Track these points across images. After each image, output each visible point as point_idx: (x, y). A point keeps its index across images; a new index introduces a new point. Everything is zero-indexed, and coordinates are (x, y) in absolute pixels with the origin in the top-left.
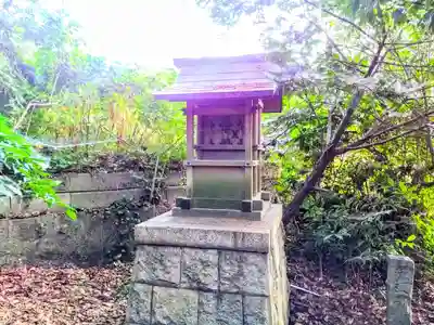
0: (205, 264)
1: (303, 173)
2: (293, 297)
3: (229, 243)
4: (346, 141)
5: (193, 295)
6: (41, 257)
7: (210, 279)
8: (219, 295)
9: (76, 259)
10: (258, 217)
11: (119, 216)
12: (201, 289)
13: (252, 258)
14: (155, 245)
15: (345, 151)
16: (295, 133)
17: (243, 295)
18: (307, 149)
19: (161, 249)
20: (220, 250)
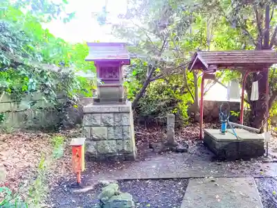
0: (109, 118)
1: (138, 90)
2: (136, 136)
3: (117, 111)
4: (154, 76)
5: (106, 128)
6: (27, 129)
7: (111, 122)
8: (114, 127)
9: (42, 129)
10: (125, 104)
11: (59, 111)
12: (109, 126)
13: (125, 115)
14: (92, 113)
15: (154, 80)
16: (134, 73)
17: (123, 126)
18: (140, 79)
19: (93, 115)
20: (114, 113)
